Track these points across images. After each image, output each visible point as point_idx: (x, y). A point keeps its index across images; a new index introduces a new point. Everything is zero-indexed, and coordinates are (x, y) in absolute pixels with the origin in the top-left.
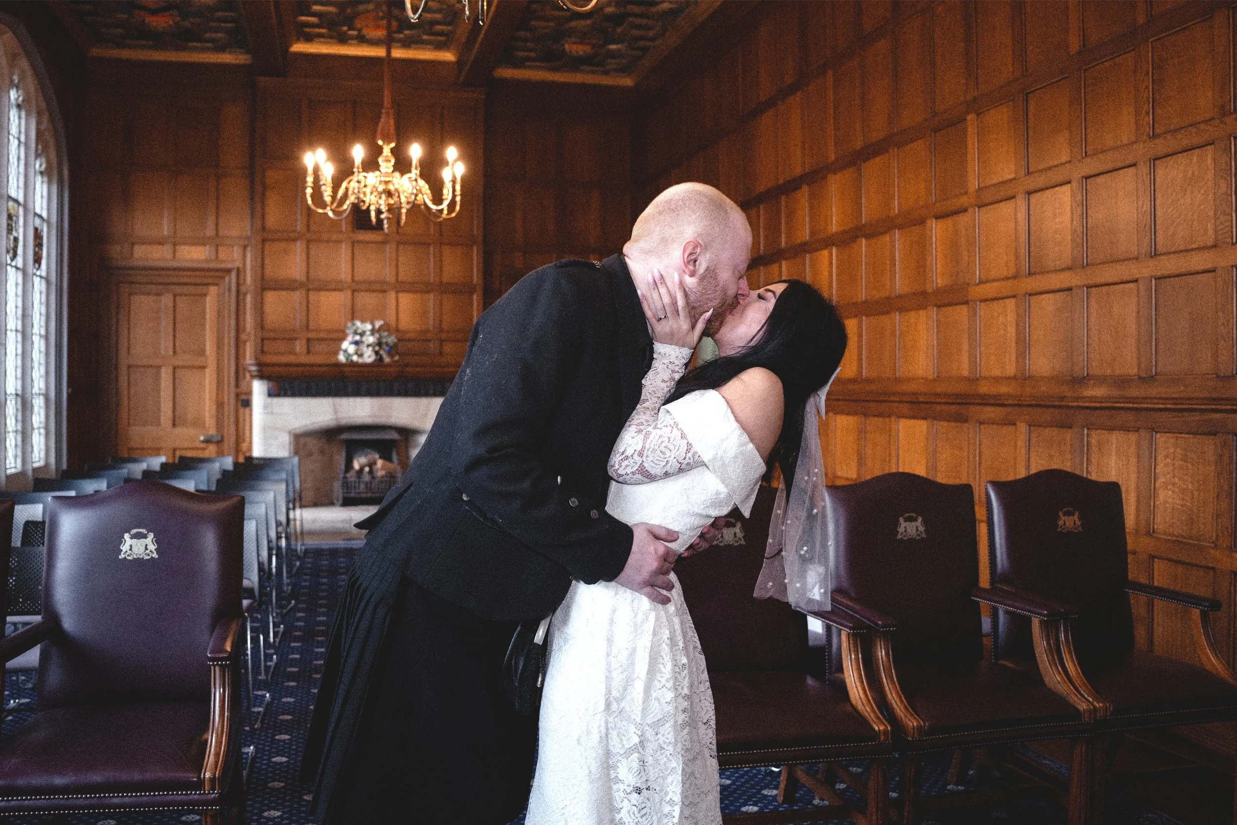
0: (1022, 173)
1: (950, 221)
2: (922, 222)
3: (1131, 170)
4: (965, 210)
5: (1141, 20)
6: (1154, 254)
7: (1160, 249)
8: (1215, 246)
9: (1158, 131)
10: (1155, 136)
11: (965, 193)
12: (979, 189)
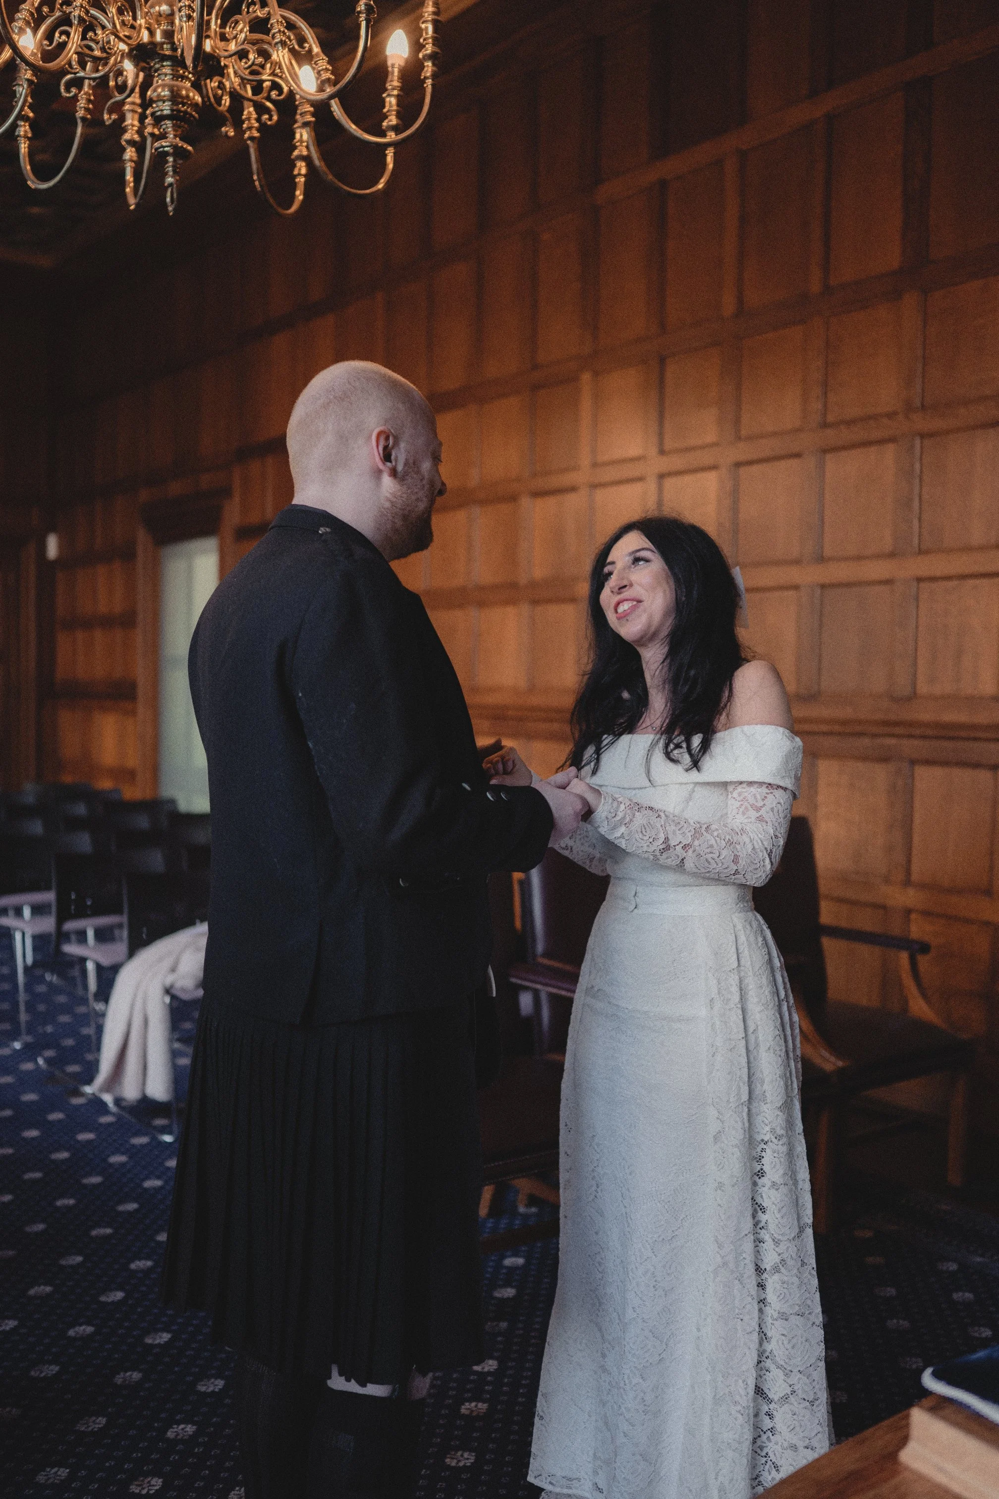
0: (653, 451)
1: (551, 502)
2: (513, 498)
3: (794, 462)
4: (573, 489)
5: (815, 287)
6: (821, 559)
7: (828, 552)
8: (892, 555)
9: (830, 418)
10: (825, 425)
11: (575, 468)
12: (595, 465)
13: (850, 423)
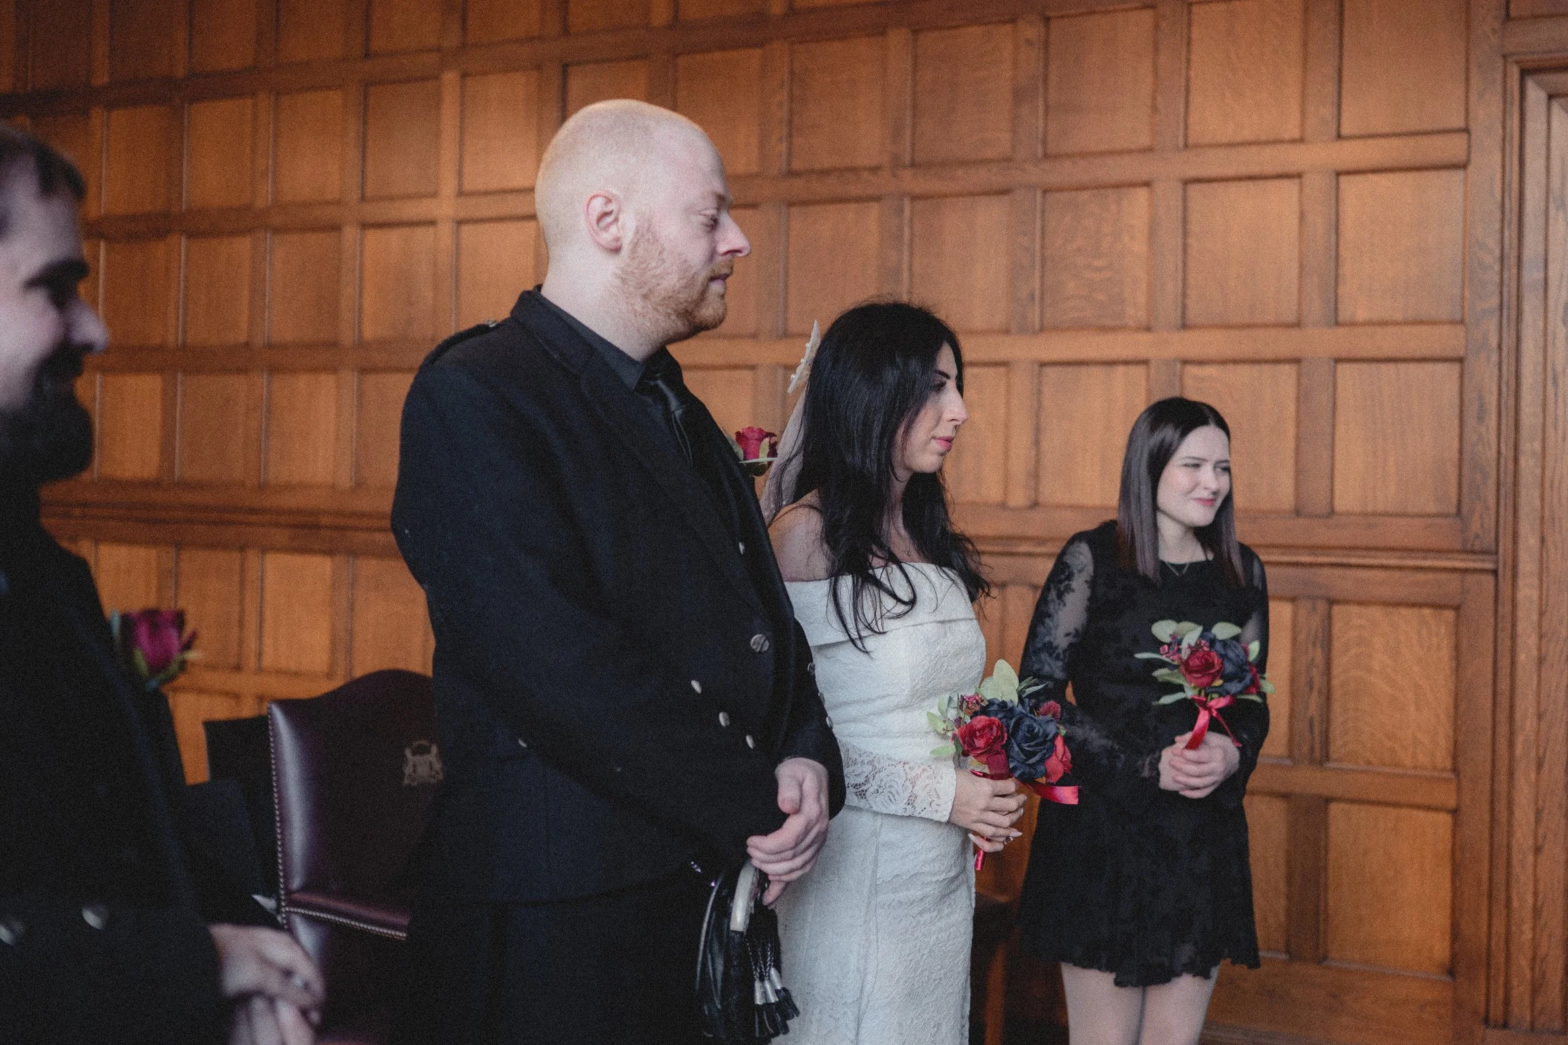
1: (394, 237)
2: (335, 228)
4: (432, 223)
5: (777, 7)
9: (797, 165)
10: (791, 174)
11: (434, 195)
12: (461, 193)
13: (824, 173)
